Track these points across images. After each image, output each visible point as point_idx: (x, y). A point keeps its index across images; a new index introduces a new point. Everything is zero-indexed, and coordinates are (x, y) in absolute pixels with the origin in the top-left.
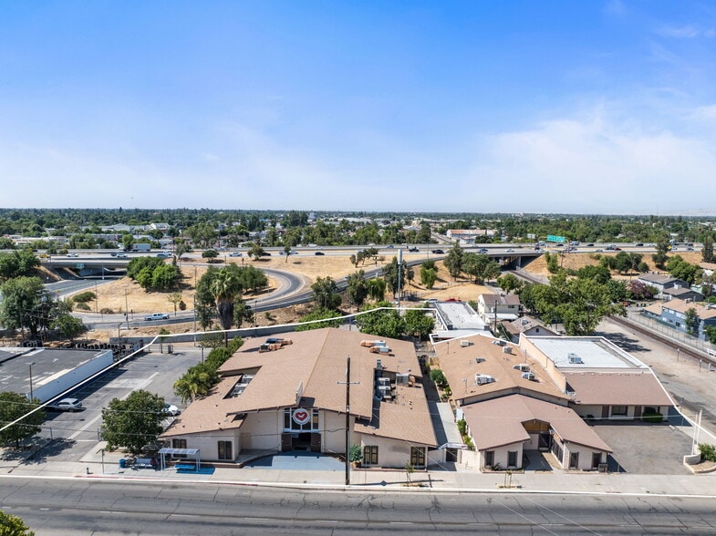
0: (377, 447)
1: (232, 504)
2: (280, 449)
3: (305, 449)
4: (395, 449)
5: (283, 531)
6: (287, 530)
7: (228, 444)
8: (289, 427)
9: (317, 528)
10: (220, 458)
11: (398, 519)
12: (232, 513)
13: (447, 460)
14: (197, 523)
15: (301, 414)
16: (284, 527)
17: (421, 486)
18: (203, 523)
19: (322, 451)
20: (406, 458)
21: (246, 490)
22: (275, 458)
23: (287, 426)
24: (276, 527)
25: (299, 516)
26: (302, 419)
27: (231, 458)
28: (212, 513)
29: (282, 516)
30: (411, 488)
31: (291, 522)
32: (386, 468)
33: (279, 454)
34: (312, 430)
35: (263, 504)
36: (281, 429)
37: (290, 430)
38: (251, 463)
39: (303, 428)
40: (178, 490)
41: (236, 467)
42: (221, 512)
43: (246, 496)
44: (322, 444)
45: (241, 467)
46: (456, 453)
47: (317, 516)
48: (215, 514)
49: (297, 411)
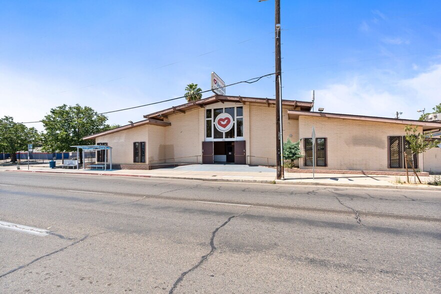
0: (325, 139)
4: (357, 141)
7: (142, 145)
8: (211, 136)
10: (135, 161)
15: (223, 120)
19: (248, 160)
20: (382, 156)
26: (224, 126)
27: (145, 162)
34: (236, 139)
36: (202, 137)
37: (212, 139)
39: (227, 137)
41: (146, 169)
44: (248, 153)
49: (219, 117)
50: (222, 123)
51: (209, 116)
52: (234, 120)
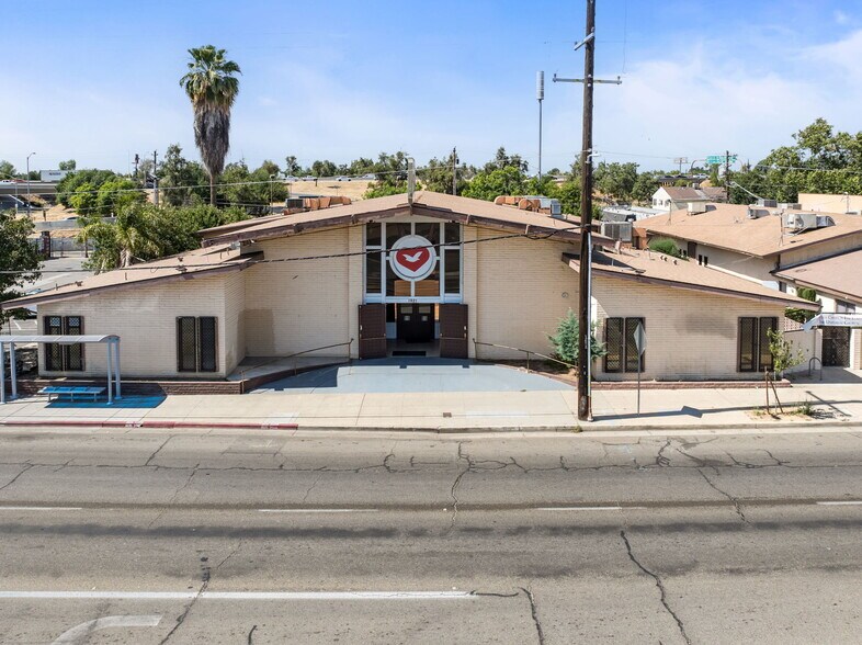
0: (642, 320)
1: (208, 472)
2: (354, 351)
3: (424, 353)
4: (694, 325)
5: (418, 546)
6: (437, 544)
7: (209, 324)
8: (379, 291)
9: (555, 530)
10: (181, 369)
11: (840, 493)
12: (210, 496)
13: (824, 363)
14: (66, 530)
15: (412, 251)
16: (419, 533)
17: (810, 414)
18: (91, 531)
19: (472, 353)
20: (724, 351)
21: (262, 439)
22: (342, 371)
23: (373, 286)
24: (388, 533)
25: (464, 496)
26: (414, 267)
27: (214, 369)
28: (132, 499)
29: (401, 500)
30: (785, 420)
31: (444, 516)
32: (670, 379)
33: (350, 362)
34: (444, 297)
35: (324, 469)
36: (358, 294)
37: (382, 298)
38: (277, 381)
39: (420, 293)
40: (34, 443)
41: (230, 391)
42: (166, 496)
43: (263, 453)
44: (472, 334)
45: (246, 389)
46: (846, 343)
47: (536, 496)
48: (146, 499)
49: (401, 244)
50: (409, 258)
51: (373, 239)
52: (438, 255)
